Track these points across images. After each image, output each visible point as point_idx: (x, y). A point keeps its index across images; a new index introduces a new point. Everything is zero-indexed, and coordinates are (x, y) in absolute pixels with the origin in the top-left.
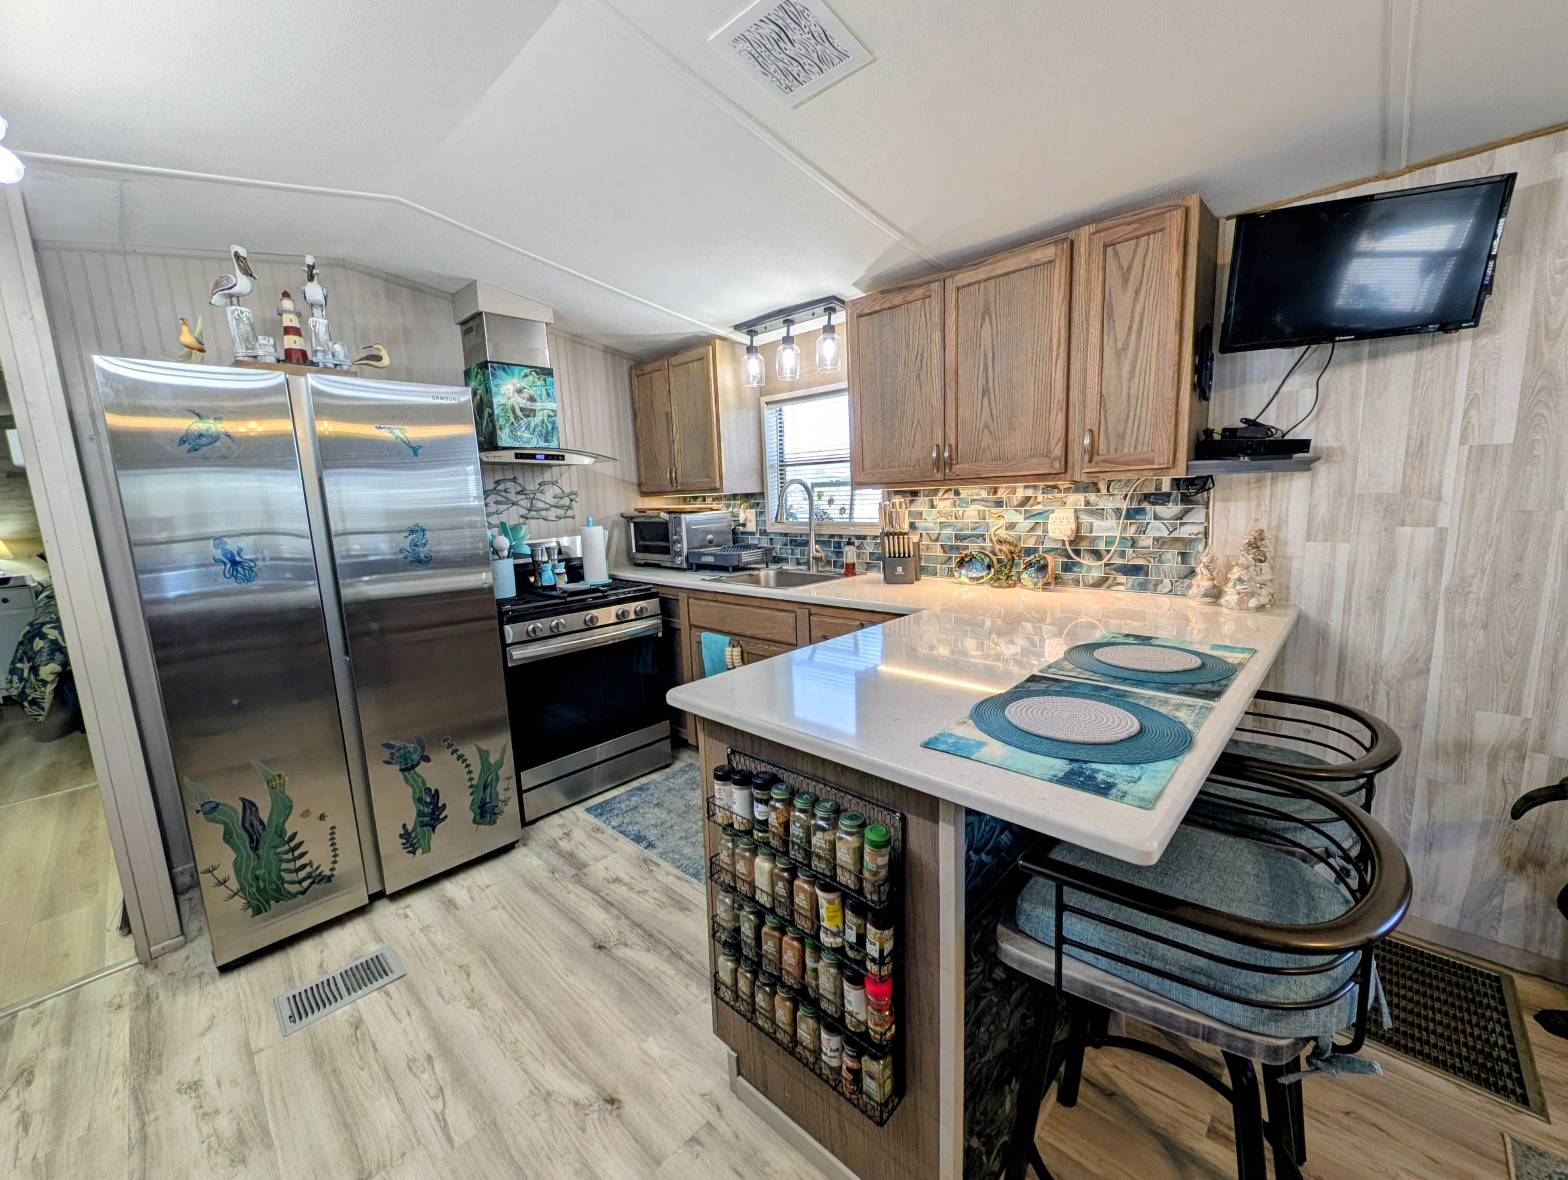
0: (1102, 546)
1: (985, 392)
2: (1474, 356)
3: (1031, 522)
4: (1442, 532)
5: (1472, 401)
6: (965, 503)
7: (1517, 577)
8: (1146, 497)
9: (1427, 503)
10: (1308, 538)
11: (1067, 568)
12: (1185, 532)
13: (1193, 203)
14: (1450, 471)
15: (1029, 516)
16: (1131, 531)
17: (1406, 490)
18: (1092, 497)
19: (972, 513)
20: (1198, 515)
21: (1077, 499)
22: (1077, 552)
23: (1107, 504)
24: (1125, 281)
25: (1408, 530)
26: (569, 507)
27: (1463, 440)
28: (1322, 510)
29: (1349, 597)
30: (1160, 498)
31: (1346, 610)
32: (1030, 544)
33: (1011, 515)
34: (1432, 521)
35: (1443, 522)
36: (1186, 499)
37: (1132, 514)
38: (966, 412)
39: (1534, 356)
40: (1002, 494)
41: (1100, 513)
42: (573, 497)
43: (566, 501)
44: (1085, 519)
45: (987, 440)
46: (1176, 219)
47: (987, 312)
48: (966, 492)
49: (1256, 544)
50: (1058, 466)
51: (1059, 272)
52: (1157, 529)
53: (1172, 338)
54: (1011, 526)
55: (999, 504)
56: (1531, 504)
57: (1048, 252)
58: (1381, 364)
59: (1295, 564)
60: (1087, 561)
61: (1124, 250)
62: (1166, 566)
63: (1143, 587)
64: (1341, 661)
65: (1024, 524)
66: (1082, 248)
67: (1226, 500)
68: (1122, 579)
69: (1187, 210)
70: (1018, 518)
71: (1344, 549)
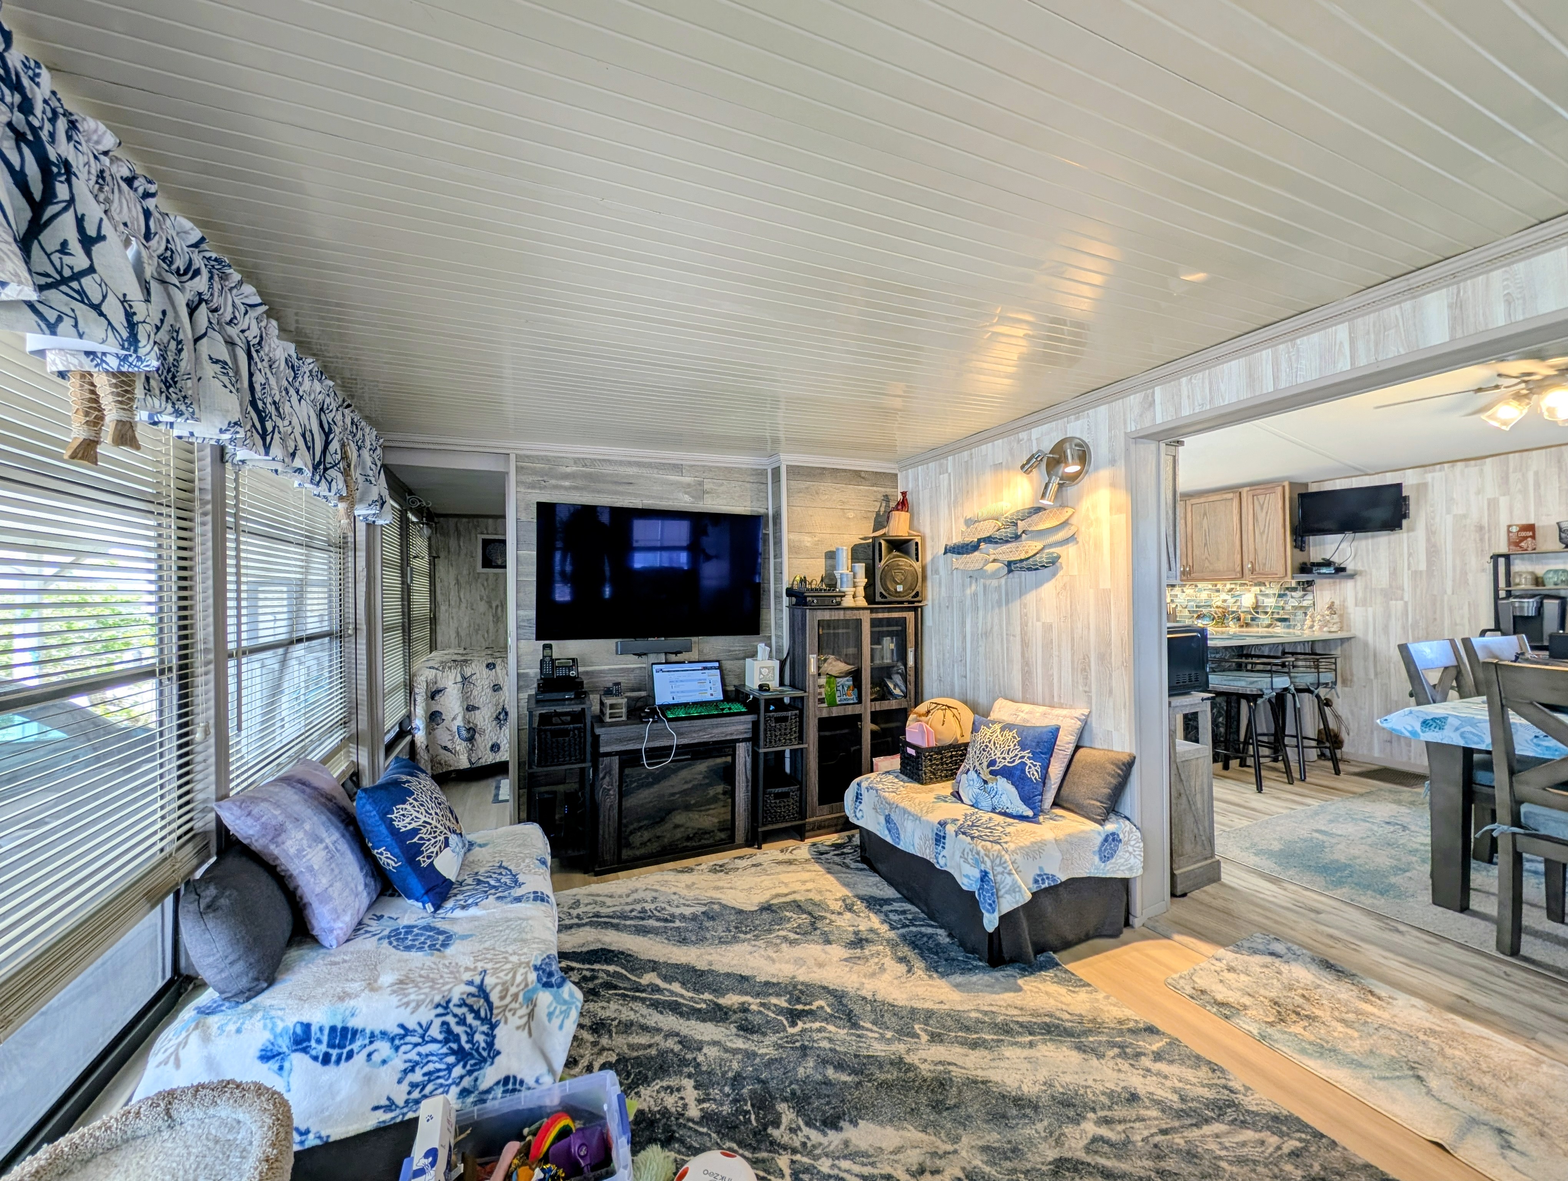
0: (1268, 610)
1: (1206, 544)
2: (1408, 538)
3: (1233, 600)
4: (1406, 603)
5: (1410, 555)
6: (1200, 590)
7: (1435, 619)
8: (1287, 589)
9: (1399, 592)
10: (1356, 605)
11: (1253, 619)
12: (1305, 603)
13: (1286, 484)
14: (1406, 580)
15: (1233, 596)
16: (1281, 604)
17: (1391, 586)
18: (1263, 588)
19: (1204, 596)
20: (1310, 597)
21: (1256, 589)
22: (1257, 613)
23: (1271, 592)
24: (1262, 508)
25: (1394, 602)
27: (1409, 569)
28: (1360, 595)
29: (1374, 629)
30: (1294, 589)
31: (1374, 634)
32: (1235, 609)
33: (1224, 596)
34: (1402, 599)
35: (1406, 599)
36: (1304, 590)
37: (1280, 596)
38: (1196, 552)
39: (1428, 540)
40: (1219, 586)
41: (1267, 595)
44: (1260, 598)
45: (1207, 564)
46: (1279, 490)
47: (1205, 514)
48: (1201, 585)
49: (1331, 607)
50: (1239, 575)
51: (1236, 503)
52: (1293, 603)
53: (1281, 531)
54: (1225, 601)
55: (1218, 591)
56: (1435, 593)
57: (1230, 496)
58: (1376, 540)
59: (1352, 616)
60: (1262, 616)
61: (1261, 498)
62: (1298, 618)
63: (1289, 627)
64: (1375, 656)
65: (1231, 601)
66: (1244, 495)
67: (1321, 590)
68: (1279, 624)
69: (1284, 487)
70: (1228, 597)
71: (1370, 610)
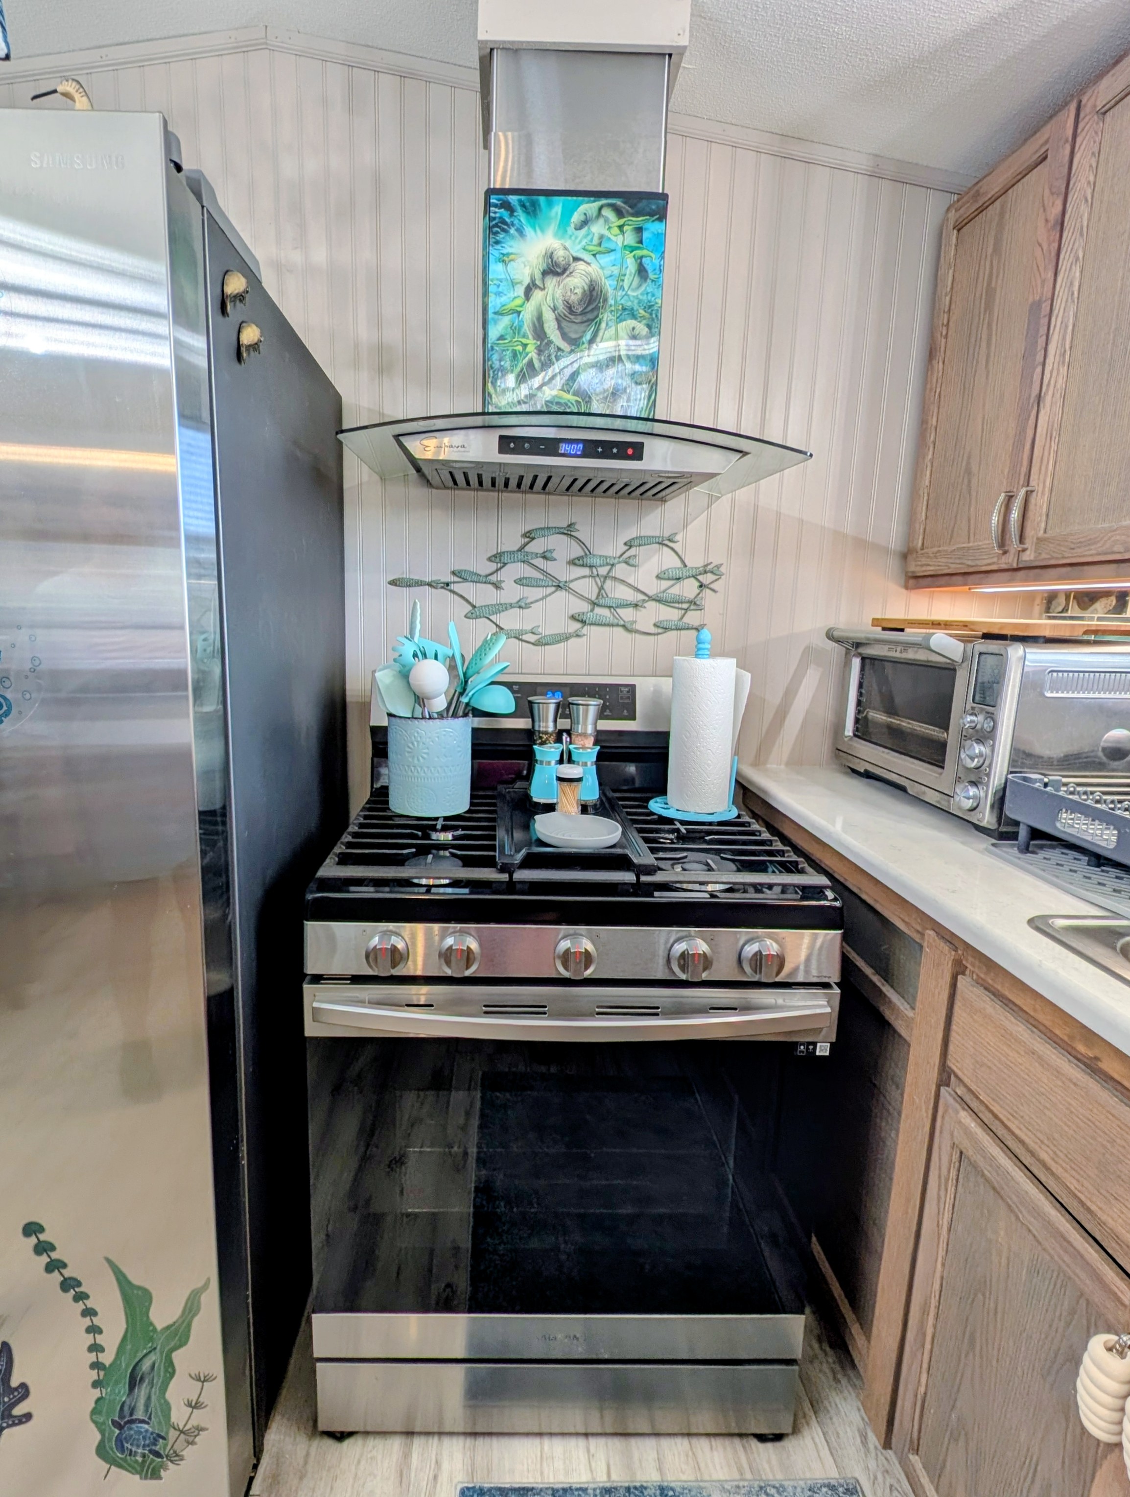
26: (694, 604)
42: (707, 579)
43: (689, 589)
